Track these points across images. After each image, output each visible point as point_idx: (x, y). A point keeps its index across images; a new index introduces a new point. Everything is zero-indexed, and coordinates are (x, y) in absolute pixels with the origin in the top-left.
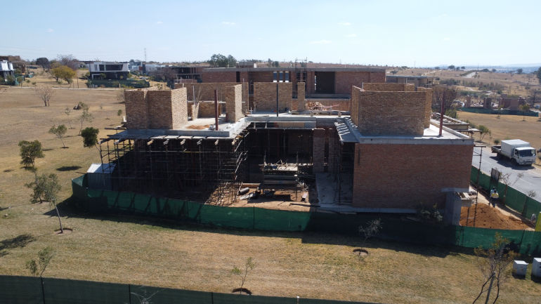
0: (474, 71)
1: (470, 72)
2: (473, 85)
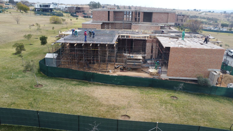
0: (204, 12)
1: (203, 12)
2: (204, 18)
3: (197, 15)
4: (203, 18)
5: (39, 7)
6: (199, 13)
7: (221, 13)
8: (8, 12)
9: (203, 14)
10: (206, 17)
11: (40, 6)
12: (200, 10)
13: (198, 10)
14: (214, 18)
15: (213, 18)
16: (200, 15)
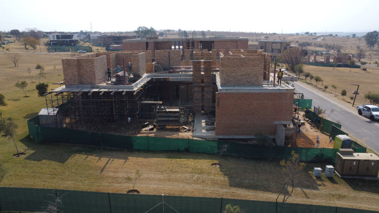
0: (322, 36)
1: (320, 37)
2: (321, 46)
3: (309, 42)
4: (319, 45)
5: (56, 39)
6: (314, 37)
7: (348, 36)
8: (5, 50)
9: (319, 40)
10: (323, 44)
11: (58, 36)
12: (315, 33)
13: (311, 34)
14: (336, 45)
15: (334, 45)
16: (315, 41)
